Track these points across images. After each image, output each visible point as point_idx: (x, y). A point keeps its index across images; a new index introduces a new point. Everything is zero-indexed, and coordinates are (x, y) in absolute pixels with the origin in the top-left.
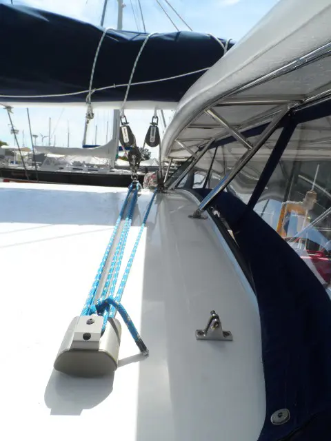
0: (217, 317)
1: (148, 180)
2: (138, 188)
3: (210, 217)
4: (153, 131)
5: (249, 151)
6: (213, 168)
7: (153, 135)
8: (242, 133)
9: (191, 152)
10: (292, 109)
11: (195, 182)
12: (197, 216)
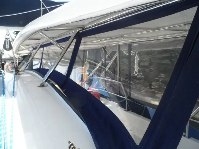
0: (72, 144)
1: (7, 67)
2: (3, 74)
3: (49, 85)
4: (7, 42)
5: (63, 51)
6: (43, 57)
7: (7, 45)
8: (56, 41)
9: (30, 51)
10: (79, 31)
11: (34, 65)
12: (42, 86)
